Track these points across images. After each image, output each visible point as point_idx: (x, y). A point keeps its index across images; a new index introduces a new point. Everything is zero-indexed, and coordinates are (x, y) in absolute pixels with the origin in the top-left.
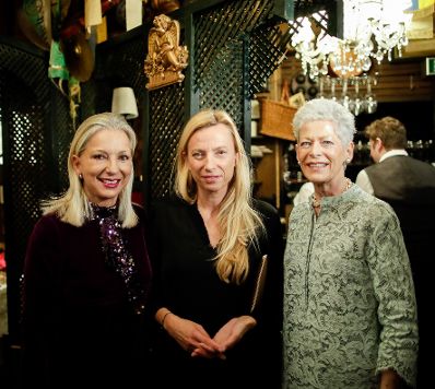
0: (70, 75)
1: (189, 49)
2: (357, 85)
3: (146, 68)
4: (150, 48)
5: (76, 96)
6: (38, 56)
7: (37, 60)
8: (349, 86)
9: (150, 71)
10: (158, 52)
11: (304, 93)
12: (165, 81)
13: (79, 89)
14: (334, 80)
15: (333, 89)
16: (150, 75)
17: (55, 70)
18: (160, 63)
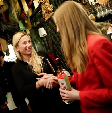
0: (26, 29)
1: (53, 4)
2: (109, 5)
3: (43, 16)
4: (43, 10)
5: (29, 34)
6: (16, 26)
7: (16, 27)
8: (106, 6)
9: (45, 16)
10: (45, 10)
11: (93, 14)
12: (49, 17)
13: (29, 32)
14: (101, 6)
15: (101, 9)
16: (45, 17)
17: (21, 28)
18: (46, 12)
